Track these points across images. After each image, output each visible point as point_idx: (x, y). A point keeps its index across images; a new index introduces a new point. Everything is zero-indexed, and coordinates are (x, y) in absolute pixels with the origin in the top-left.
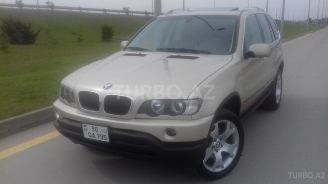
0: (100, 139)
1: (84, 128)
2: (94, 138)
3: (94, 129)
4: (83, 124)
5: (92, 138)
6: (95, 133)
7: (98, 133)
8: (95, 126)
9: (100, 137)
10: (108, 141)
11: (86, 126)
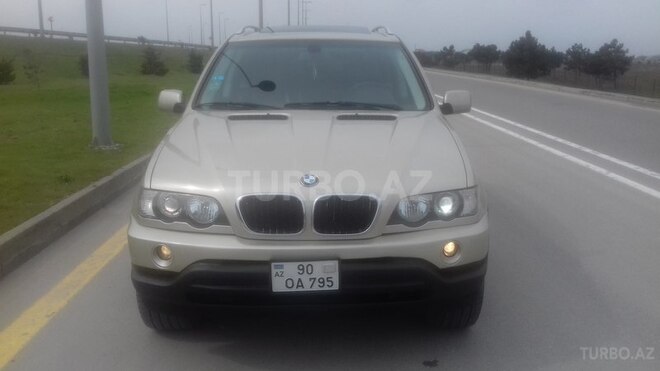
0: (316, 288)
1: (274, 272)
2: (300, 289)
3: (302, 270)
4: (273, 264)
5: (294, 289)
6: (305, 278)
7: (313, 276)
8: (305, 264)
9: (317, 284)
10: (336, 287)
11: (282, 267)
